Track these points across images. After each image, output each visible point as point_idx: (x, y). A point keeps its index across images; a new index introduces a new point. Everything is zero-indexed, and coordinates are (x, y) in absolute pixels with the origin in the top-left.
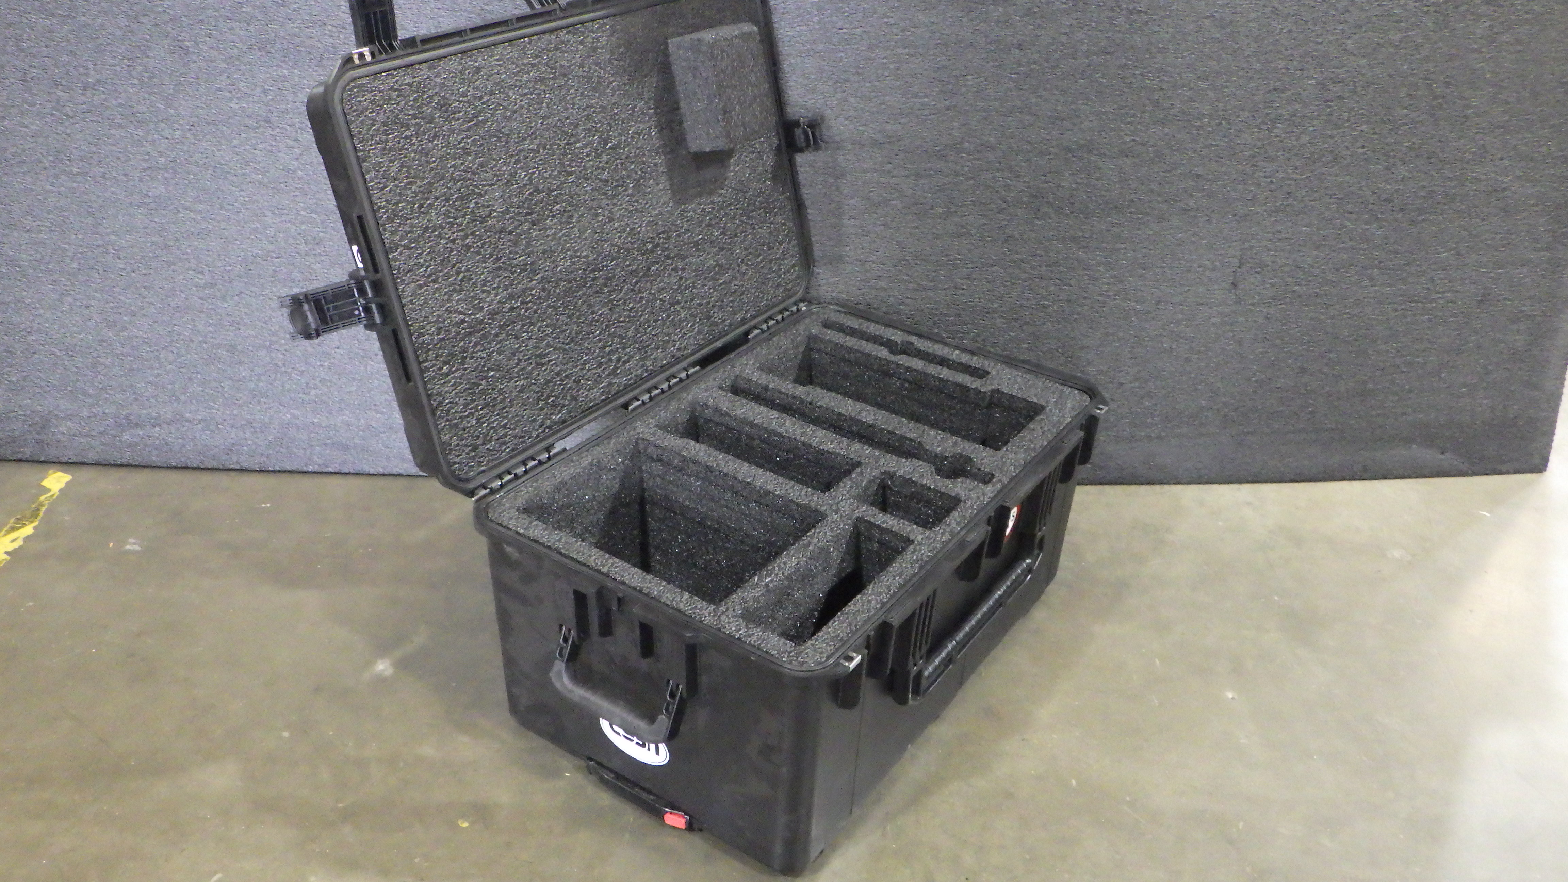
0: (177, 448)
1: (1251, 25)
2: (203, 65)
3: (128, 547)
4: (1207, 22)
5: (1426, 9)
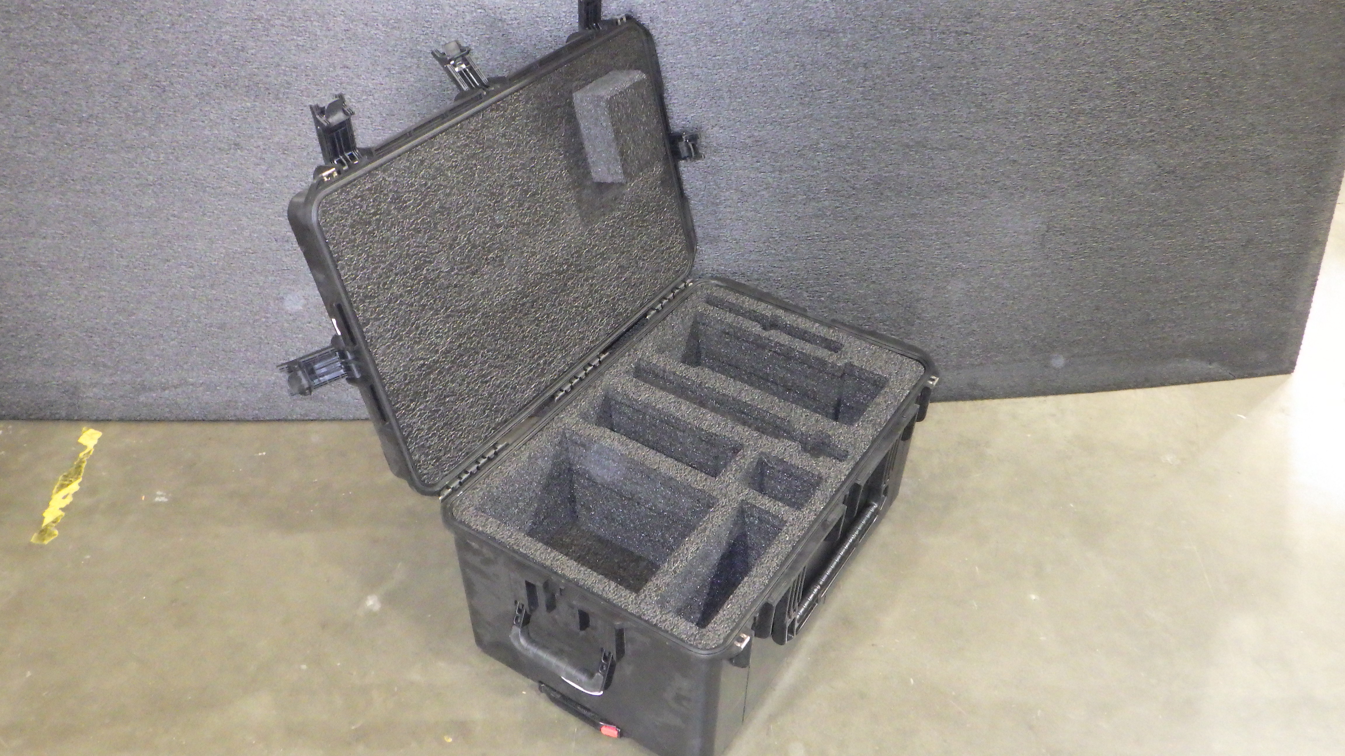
0: (185, 407)
1: (1059, 39)
2: (179, 100)
3: (157, 499)
4: (1023, 39)
5: (1206, 17)
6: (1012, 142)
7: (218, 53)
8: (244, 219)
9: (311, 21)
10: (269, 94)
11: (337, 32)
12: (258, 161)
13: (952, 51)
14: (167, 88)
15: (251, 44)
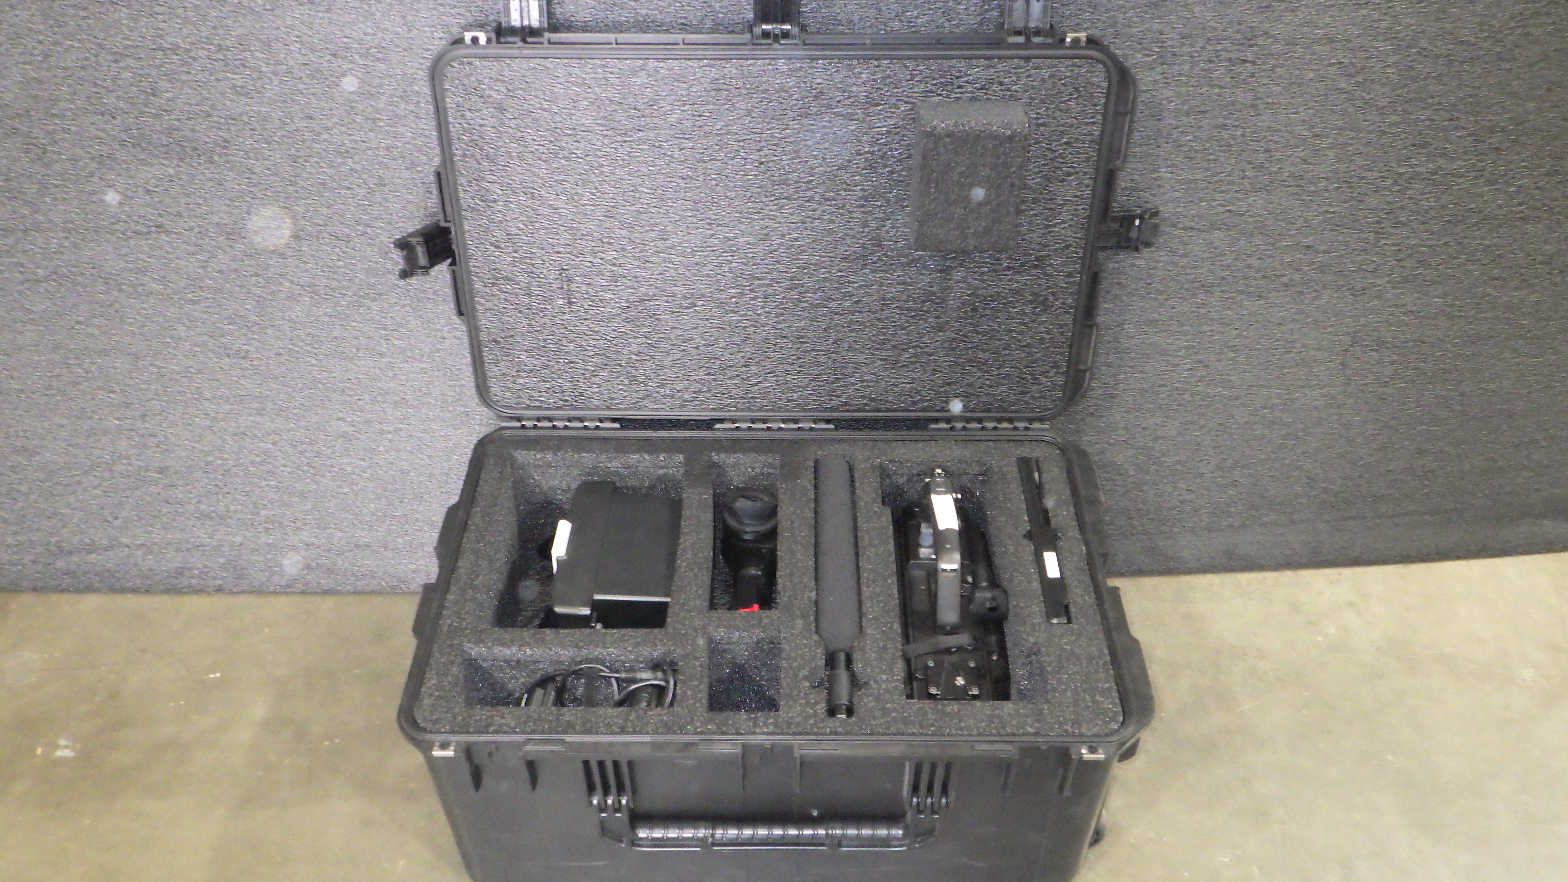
3: (59, 753)
6: (1306, 221)
7: (118, 98)
8: (182, 328)
9: (251, 51)
10: (199, 155)
11: (292, 68)
12: (192, 249)
13: (1221, 87)
14: (49, 148)
15: (164, 85)
